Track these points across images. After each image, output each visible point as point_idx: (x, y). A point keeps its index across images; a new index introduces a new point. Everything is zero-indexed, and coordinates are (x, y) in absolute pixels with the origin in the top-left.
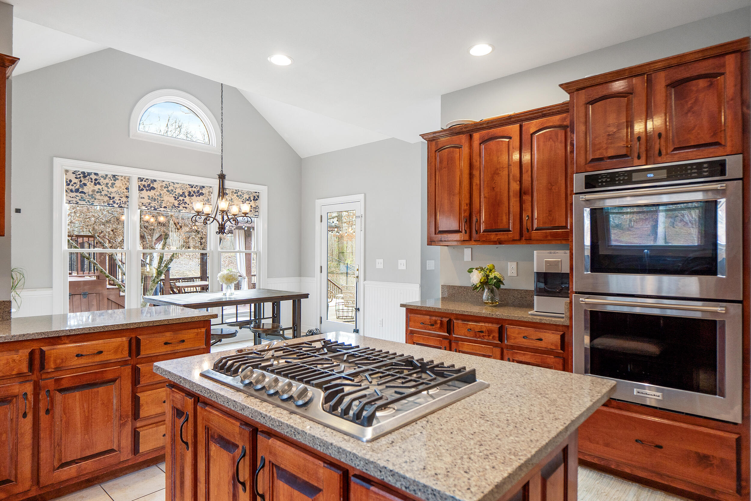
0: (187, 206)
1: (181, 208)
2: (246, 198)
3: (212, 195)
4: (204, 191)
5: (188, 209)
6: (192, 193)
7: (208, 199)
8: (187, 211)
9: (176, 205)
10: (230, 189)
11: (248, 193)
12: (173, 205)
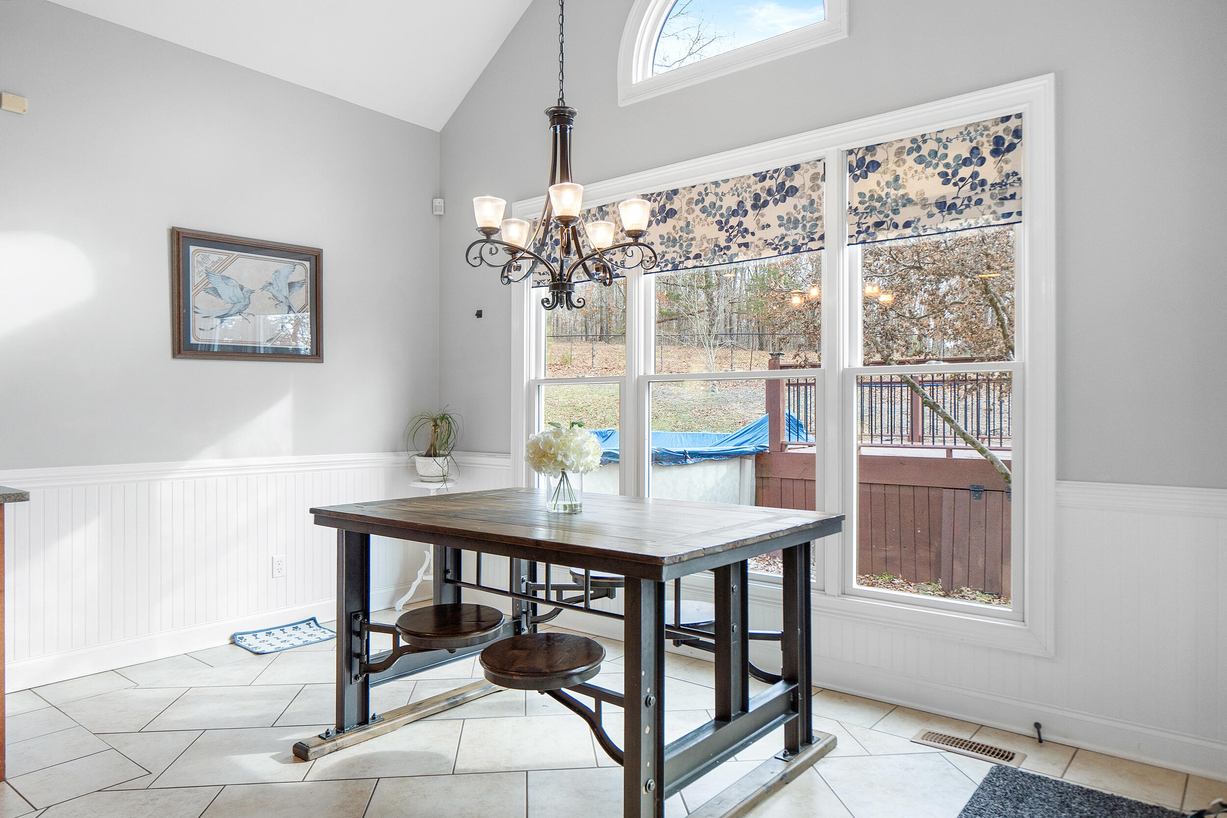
0: (749, 238)
1: (734, 248)
2: (958, 157)
3: (823, 185)
4: (798, 180)
5: (752, 247)
6: (764, 196)
7: (812, 202)
8: (751, 254)
9: (723, 244)
10: (890, 144)
11: (966, 133)
12: (716, 245)
